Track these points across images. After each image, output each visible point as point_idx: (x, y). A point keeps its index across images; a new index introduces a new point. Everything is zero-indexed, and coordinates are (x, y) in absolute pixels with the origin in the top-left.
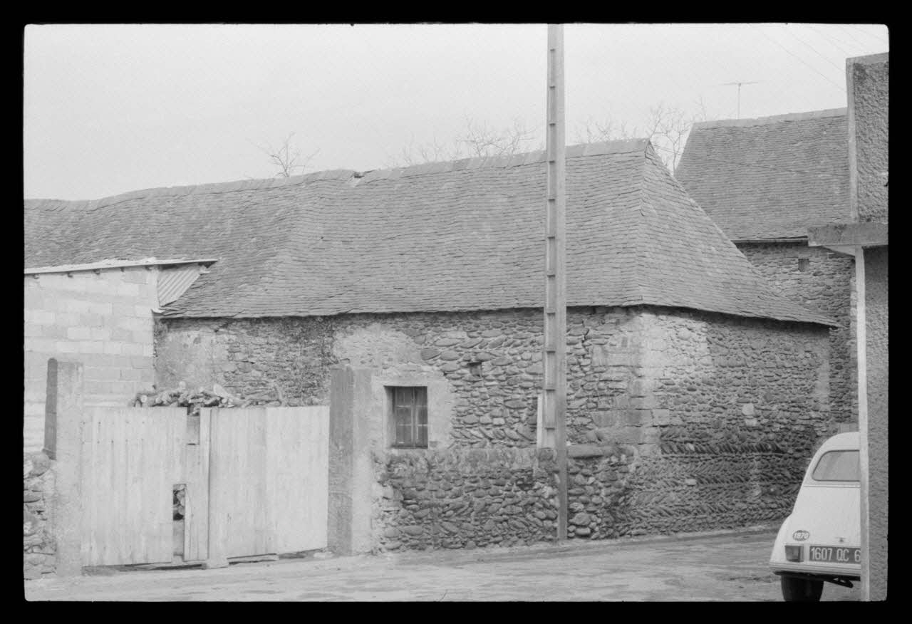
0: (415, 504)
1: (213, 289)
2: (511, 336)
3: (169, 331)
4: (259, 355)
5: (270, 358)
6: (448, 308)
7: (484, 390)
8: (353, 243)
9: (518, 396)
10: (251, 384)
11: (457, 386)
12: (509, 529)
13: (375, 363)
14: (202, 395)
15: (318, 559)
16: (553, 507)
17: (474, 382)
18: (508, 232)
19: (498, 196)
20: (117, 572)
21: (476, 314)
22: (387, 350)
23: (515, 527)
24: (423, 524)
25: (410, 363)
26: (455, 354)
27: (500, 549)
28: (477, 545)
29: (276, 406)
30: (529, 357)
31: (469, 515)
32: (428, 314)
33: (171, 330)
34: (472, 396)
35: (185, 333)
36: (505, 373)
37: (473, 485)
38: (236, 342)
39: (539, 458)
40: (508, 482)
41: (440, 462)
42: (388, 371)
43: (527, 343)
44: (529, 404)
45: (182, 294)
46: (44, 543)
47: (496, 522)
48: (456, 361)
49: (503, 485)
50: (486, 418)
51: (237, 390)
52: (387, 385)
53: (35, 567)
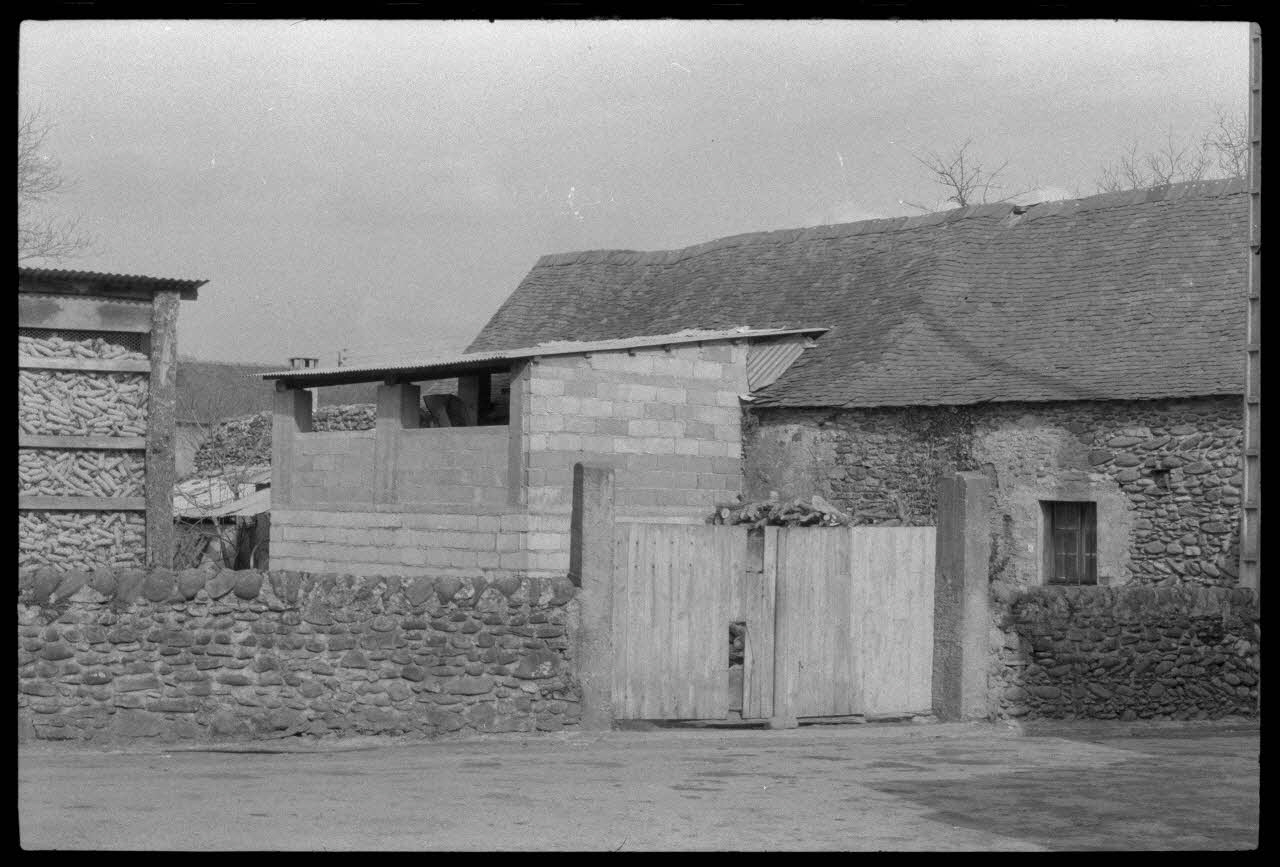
0: (1049, 657)
1: (821, 368)
2: (1210, 434)
3: (761, 425)
4: (876, 458)
5: (890, 460)
6: (1125, 394)
7: (1174, 507)
8: (1007, 304)
9: (1219, 517)
10: (866, 496)
11: (1136, 502)
12: (1186, 696)
13: (1028, 469)
14: (798, 509)
15: (918, 724)
16: (1252, 669)
17: (1160, 496)
18: (1216, 289)
19: (1207, 237)
20: (656, 727)
21: (1164, 403)
22: (1043, 451)
23: (1194, 693)
24: (1060, 685)
25: (1074, 470)
26: (1133, 458)
27: (1172, 723)
28: (1138, 715)
29: (895, 525)
30: (1234, 463)
31: (1127, 675)
32: (1098, 402)
33: (764, 423)
34: (1157, 516)
35: (781, 428)
36: (1202, 484)
37: (1135, 635)
38: (846, 440)
39: (1232, 602)
40: (1186, 634)
41: (1086, 604)
42: (1044, 480)
43: (1232, 443)
44: (1233, 528)
45: (779, 375)
46: (566, 688)
47: (1167, 686)
48: (1136, 468)
49: (1177, 637)
50: (1176, 546)
51: (846, 503)
52: (1044, 499)
53: (555, 717)
